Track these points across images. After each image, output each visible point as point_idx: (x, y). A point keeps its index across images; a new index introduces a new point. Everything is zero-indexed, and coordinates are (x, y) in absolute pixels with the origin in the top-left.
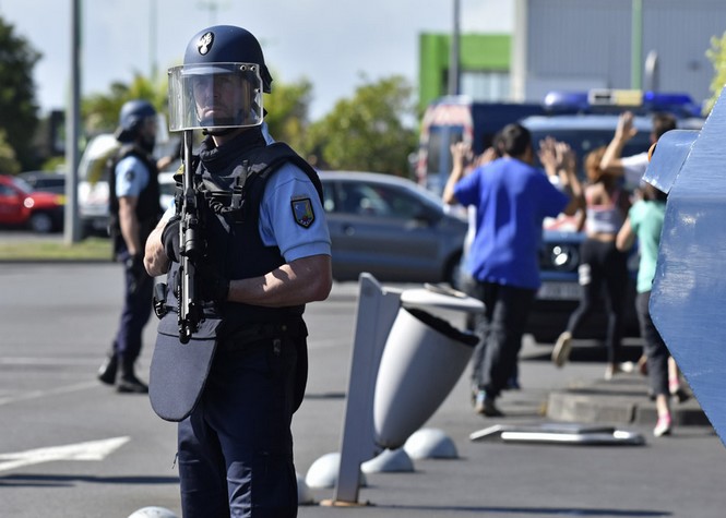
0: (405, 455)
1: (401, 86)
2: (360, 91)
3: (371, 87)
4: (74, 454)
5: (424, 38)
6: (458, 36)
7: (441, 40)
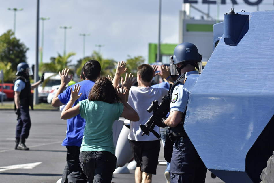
0: (126, 168)
1: (141, 59)
2: (128, 60)
3: (132, 59)
4: (23, 167)
5: (150, 45)
6: (160, 44)
7: (155, 45)
